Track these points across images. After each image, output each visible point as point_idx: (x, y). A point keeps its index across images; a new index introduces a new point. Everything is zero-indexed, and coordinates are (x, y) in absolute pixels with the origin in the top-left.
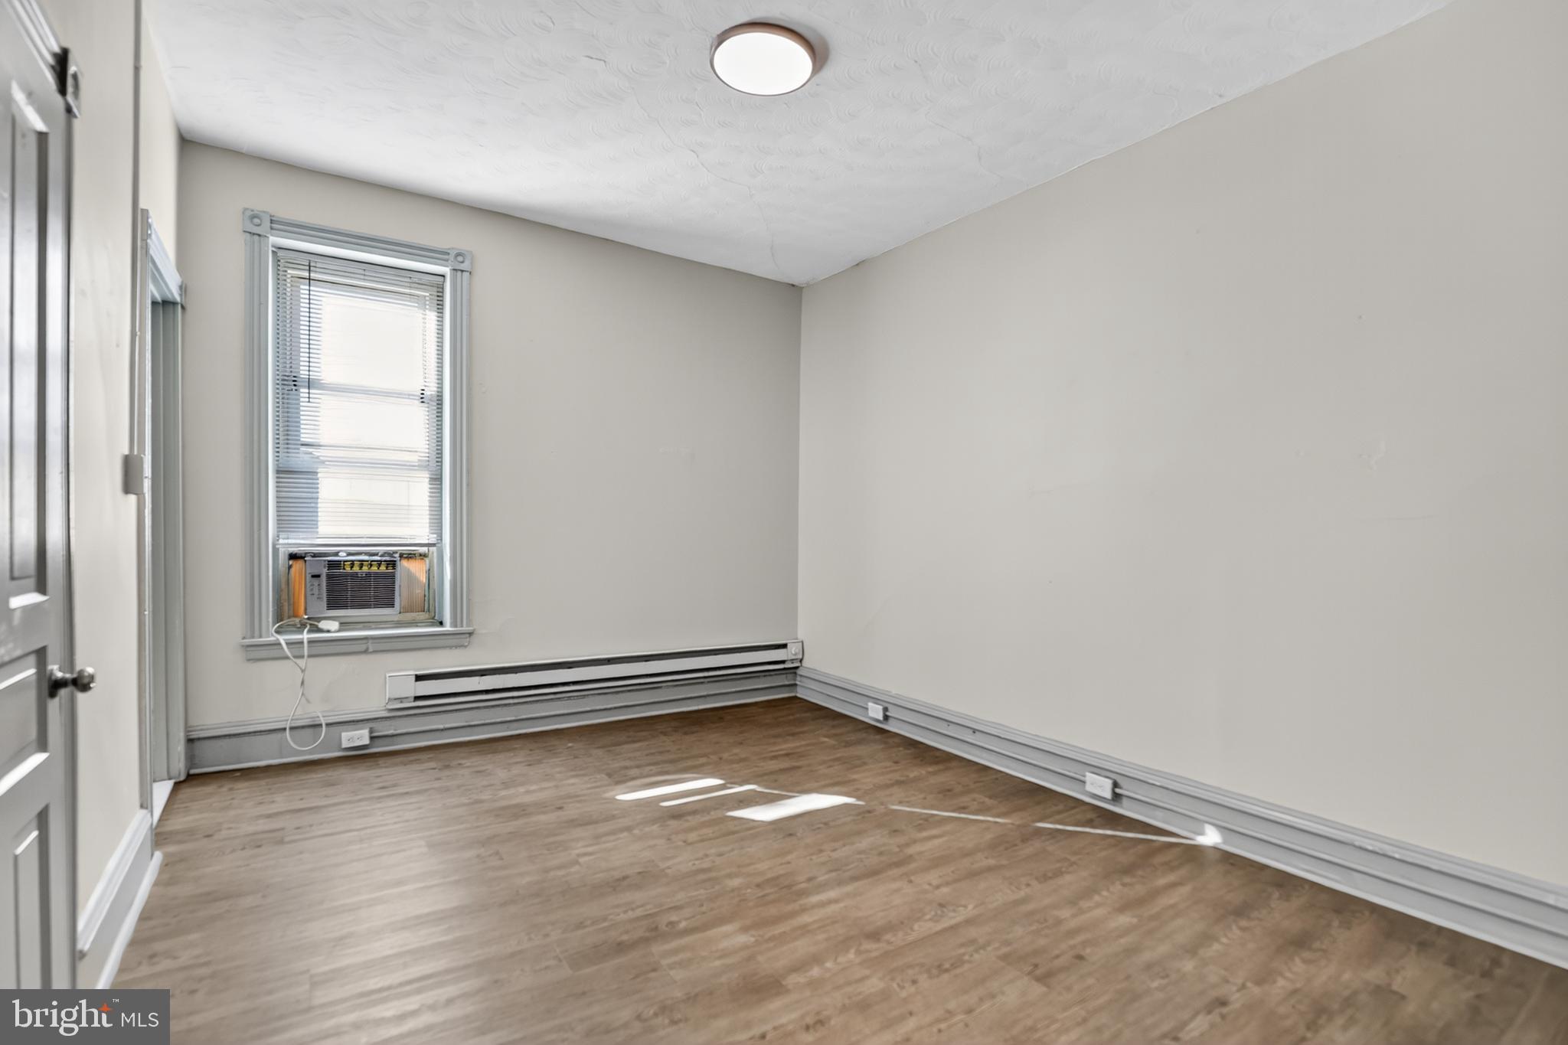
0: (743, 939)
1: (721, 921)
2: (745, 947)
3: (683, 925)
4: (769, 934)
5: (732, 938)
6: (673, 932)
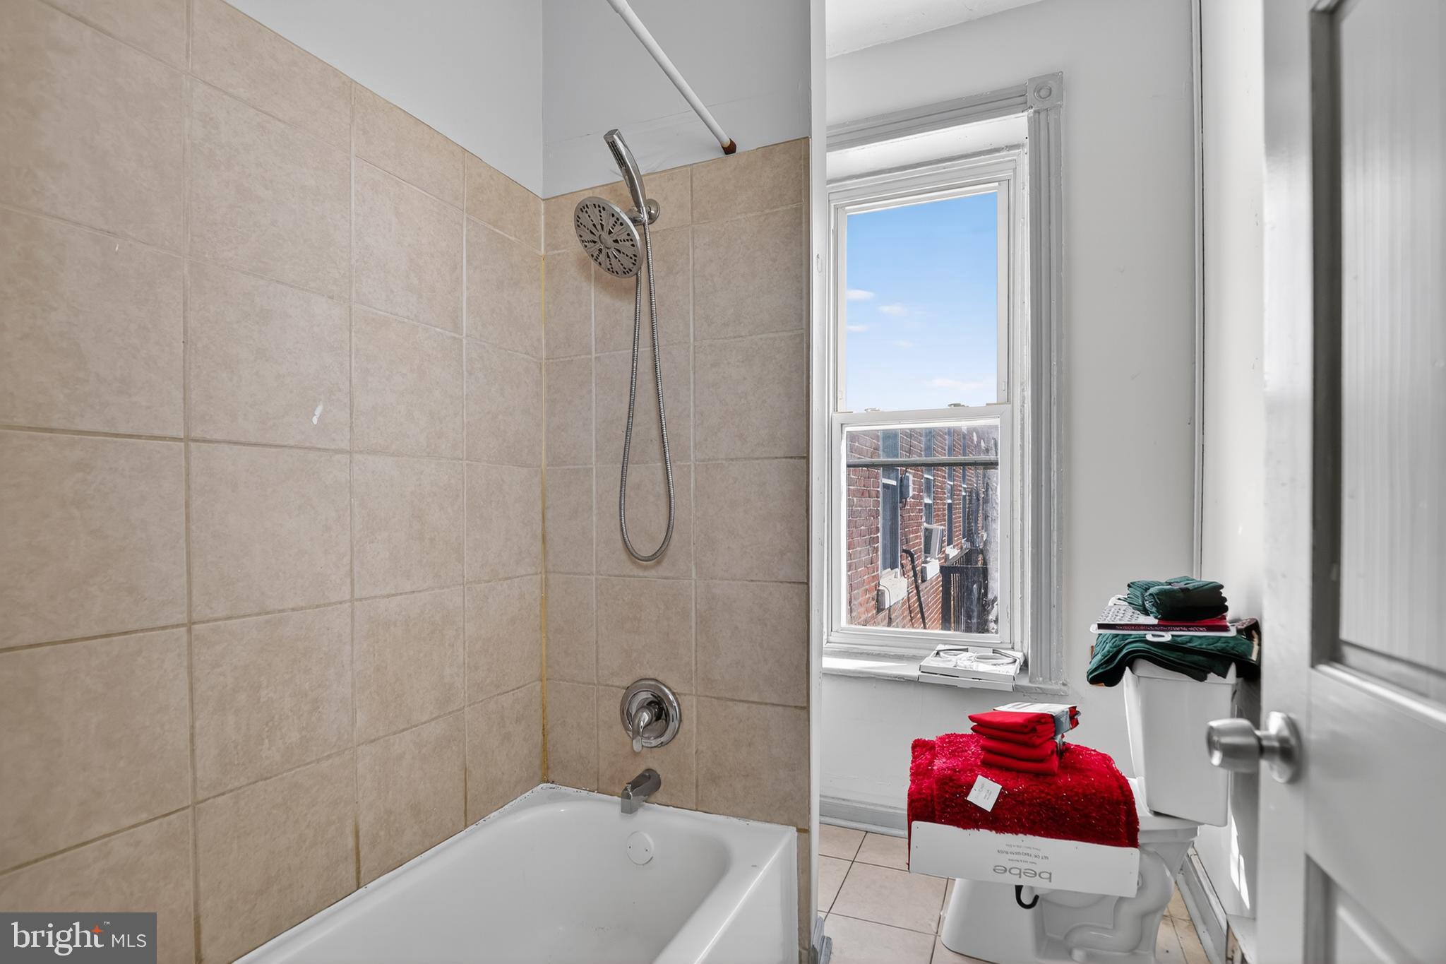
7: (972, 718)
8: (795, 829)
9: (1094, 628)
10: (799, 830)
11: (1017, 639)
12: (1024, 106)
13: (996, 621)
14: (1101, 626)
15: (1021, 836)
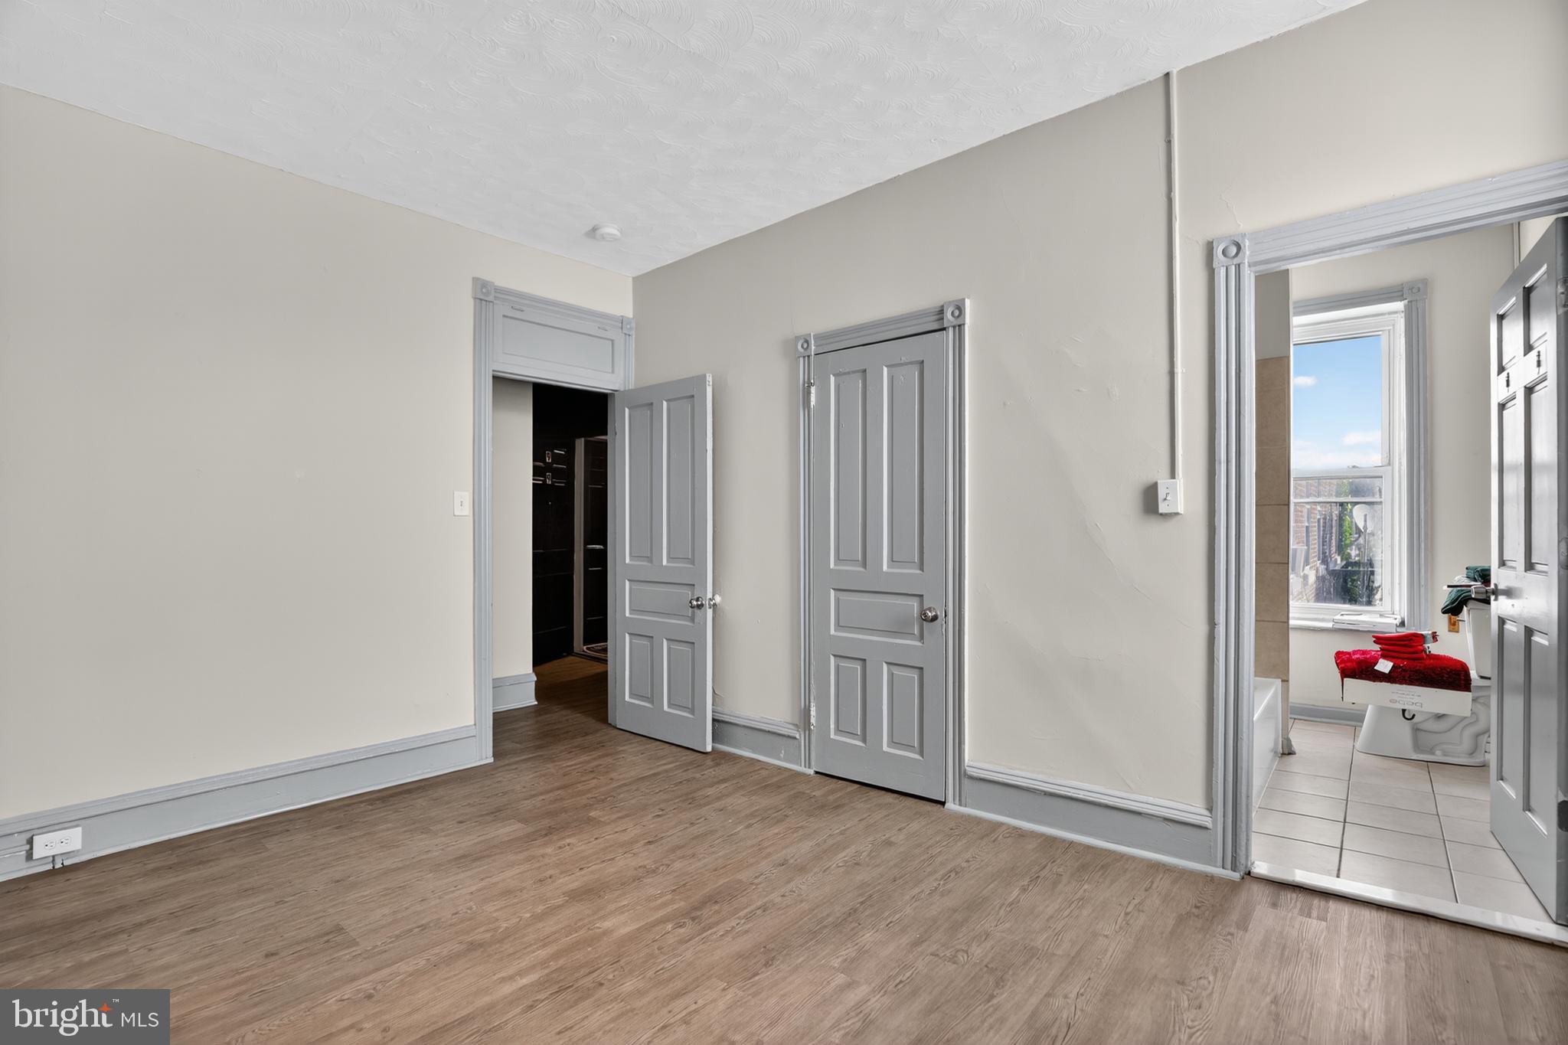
0: (607, 924)
1: (632, 938)
2: (603, 918)
3: (669, 927)
4: (582, 932)
5: (619, 924)
6: (678, 919)
7: (1374, 637)
8: (1280, 680)
9: (1445, 587)
10: (1283, 681)
11: (1397, 608)
12: (1401, 298)
13: (1381, 600)
14: (1449, 586)
15: (1404, 686)
